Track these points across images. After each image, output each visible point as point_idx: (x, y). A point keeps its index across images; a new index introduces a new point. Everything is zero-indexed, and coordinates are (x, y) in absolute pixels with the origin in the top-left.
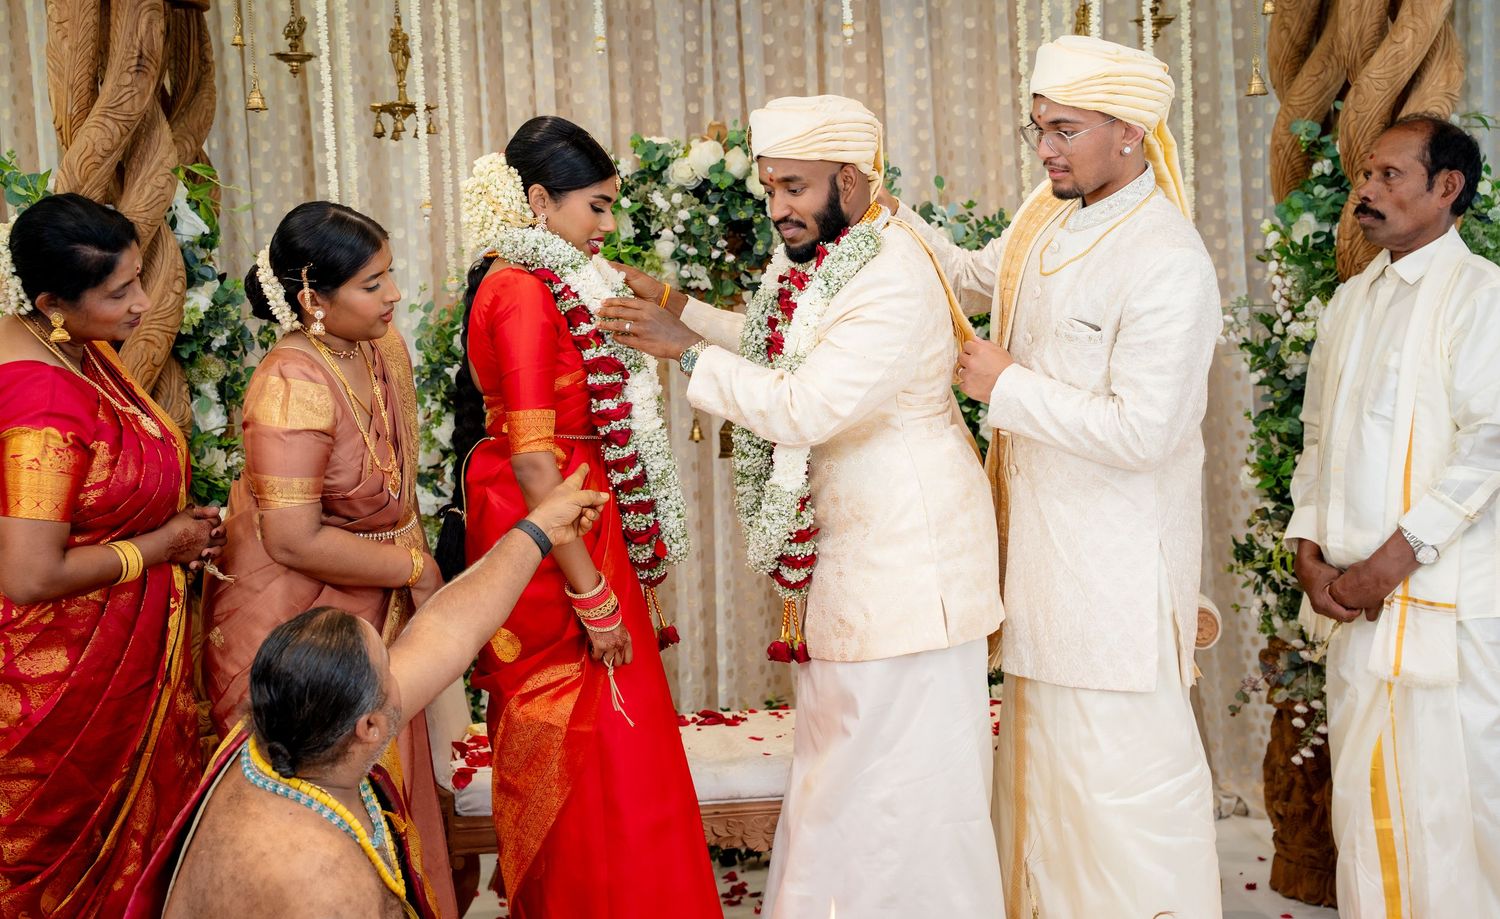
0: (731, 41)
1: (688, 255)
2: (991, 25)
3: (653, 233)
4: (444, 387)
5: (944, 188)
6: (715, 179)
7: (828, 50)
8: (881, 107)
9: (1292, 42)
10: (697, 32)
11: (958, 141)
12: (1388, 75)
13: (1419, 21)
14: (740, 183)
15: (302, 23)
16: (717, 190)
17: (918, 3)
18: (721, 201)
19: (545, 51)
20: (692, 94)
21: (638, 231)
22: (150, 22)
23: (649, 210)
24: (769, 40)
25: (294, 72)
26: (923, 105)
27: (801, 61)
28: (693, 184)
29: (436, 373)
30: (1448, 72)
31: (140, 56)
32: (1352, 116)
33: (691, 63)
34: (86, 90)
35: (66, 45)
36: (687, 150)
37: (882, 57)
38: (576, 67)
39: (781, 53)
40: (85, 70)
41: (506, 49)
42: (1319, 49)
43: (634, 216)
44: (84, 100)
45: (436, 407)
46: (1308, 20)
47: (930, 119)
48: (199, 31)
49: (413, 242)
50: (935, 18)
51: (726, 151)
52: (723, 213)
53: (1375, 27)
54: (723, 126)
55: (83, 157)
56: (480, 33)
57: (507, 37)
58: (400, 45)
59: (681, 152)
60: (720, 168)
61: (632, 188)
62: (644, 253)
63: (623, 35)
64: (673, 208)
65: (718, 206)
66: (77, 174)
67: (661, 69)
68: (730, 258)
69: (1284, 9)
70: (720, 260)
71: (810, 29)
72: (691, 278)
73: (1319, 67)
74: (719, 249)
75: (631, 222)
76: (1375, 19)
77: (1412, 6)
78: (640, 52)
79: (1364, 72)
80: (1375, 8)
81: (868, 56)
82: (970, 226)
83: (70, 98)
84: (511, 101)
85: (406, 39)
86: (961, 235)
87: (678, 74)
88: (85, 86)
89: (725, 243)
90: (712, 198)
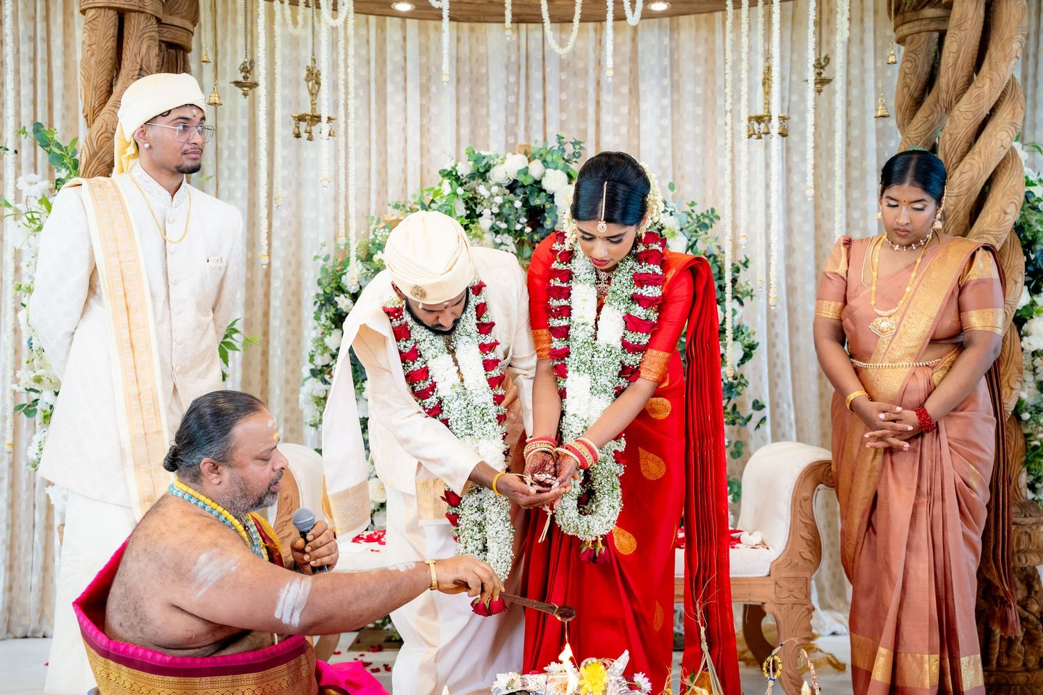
0: (538, 96)
1: (500, 228)
2: (713, 92)
3: (478, 212)
4: (333, 310)
5: (675, 191)
6: (521, 179)
7: (602, 104)
8: (637, 144)
9: (911, 96)
10: (516, 90)
11: (688, 167)
12: (973, 109)
13: (995, 74)
14: (538, 182)
15: (252, 62)
16: (523, 186)
17: (664, 75)
18: (525, 193)
20: (510, 130)
21: (468, 212)
22: (149, 47)
23: (476, 198)
24: (564, 97)
25: (245, 95)
26: (666, 142)
27: (585, 112)
28: (507, 183)
29: (329, 300)
30: (1014, 109)
31: (141, 69)
32: (947, 137)
33: (511, 110)
34: (104, 91)
35: (93, 60)
36: (504, 159)
37: (639, 111)
38: (434, 110)
39: (571, 105)
40: (105, 77)
41: (388, 95)
42: (929, 99)
43: (467, 203)
44: (103, 97)
45: (329, 323)
46: (922, 80)
47: (669, 153)
48: (184, 64)
49: (322, 220)
50: (675, 86)
51: (529, 161)
52: (526, 202)
53: (965, 79)
54: (529, 146)
55: (100, 133)
56: (373, 85)
57: (390, 88)
58: (313, 76)
59: (500, 161)
60: (525, 172)
61: (465, 183)
62: (471, 225)
63: (467, 90)
64: (492, 196)
65: (522, 196)
66: (95, 144)
67: (491, 113)
68: (528, 230)
69: (906, 74)
70: (522, 231)
72: (502, 243)
73: (928, 112)
74: (522, 224)
75: (464, 206)
76: (965, 73)
77: (990, 63)
78: (477, 101)
79: (956, 108)
80: (965, 65)
81: (630, 110)
82: (692, 219)
83: (94, 95)
84: (390, 129)
85: (318, 74)
86: (685, 221)
87: (502, 116)
88: (104, 88)
89: (526, 220)
90: (518, 191)
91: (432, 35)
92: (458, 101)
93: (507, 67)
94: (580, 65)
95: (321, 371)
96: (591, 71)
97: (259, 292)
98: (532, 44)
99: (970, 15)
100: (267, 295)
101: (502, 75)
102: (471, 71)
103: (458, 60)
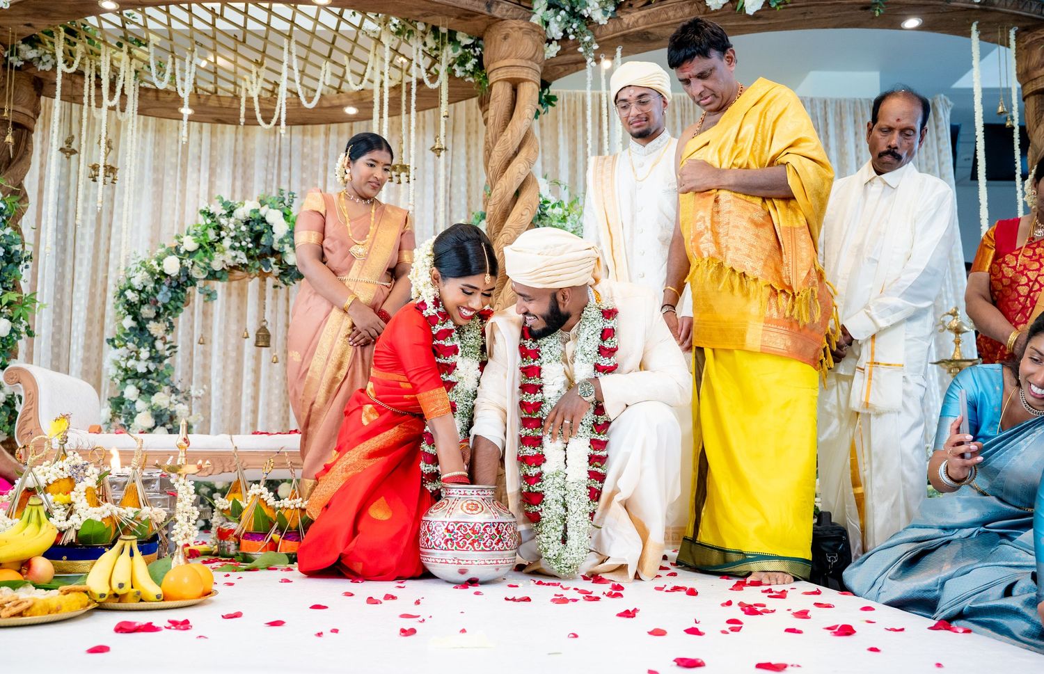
3: (222, 236)
6: (253, 216)
7: (328, 180)
14: (263, 218)
16: (253, 220)
19: (205, 174)
23: (220, 227)
25: (68, 157)
28: (245, 219)
29: (122, 293)
33: (267, 183)
36: (244, 204)
38: (218, 183)
45: (124, 311)
51: (261, 205)
52: (251, 230)
56: (179, 167)
57: (189, 169)
59: (241, 206)
60: (257, 211)
62: (215, 244)
68: (250, 245)
71: (321, 171)
72: (236, 257)
74: (247, 242)
75: (214, 232)
78: (247, 178)
87: (262, 187)
89: (250, 240)
90: (251, 224)
91: (219, 135)
92: (234, 178)
93: (267, 157)
94: (316, 155)
95: (113, 340)
96: (321, 158)
97: (99, 300)
98: (283, 141)
99: (501, 92)
100: (104, 303)
101: (264, 161)
102: (245, 159)
103: (236, 153)
